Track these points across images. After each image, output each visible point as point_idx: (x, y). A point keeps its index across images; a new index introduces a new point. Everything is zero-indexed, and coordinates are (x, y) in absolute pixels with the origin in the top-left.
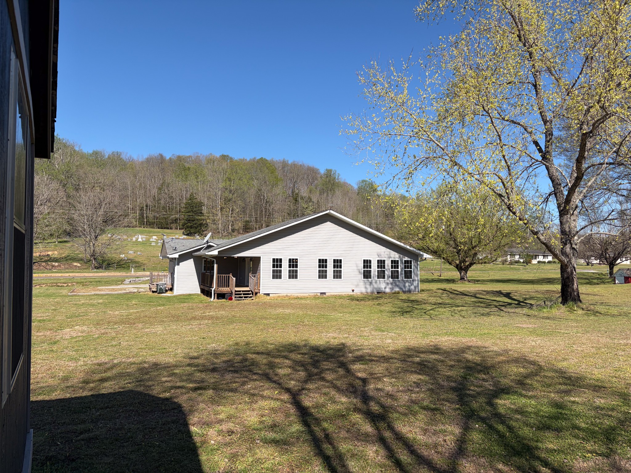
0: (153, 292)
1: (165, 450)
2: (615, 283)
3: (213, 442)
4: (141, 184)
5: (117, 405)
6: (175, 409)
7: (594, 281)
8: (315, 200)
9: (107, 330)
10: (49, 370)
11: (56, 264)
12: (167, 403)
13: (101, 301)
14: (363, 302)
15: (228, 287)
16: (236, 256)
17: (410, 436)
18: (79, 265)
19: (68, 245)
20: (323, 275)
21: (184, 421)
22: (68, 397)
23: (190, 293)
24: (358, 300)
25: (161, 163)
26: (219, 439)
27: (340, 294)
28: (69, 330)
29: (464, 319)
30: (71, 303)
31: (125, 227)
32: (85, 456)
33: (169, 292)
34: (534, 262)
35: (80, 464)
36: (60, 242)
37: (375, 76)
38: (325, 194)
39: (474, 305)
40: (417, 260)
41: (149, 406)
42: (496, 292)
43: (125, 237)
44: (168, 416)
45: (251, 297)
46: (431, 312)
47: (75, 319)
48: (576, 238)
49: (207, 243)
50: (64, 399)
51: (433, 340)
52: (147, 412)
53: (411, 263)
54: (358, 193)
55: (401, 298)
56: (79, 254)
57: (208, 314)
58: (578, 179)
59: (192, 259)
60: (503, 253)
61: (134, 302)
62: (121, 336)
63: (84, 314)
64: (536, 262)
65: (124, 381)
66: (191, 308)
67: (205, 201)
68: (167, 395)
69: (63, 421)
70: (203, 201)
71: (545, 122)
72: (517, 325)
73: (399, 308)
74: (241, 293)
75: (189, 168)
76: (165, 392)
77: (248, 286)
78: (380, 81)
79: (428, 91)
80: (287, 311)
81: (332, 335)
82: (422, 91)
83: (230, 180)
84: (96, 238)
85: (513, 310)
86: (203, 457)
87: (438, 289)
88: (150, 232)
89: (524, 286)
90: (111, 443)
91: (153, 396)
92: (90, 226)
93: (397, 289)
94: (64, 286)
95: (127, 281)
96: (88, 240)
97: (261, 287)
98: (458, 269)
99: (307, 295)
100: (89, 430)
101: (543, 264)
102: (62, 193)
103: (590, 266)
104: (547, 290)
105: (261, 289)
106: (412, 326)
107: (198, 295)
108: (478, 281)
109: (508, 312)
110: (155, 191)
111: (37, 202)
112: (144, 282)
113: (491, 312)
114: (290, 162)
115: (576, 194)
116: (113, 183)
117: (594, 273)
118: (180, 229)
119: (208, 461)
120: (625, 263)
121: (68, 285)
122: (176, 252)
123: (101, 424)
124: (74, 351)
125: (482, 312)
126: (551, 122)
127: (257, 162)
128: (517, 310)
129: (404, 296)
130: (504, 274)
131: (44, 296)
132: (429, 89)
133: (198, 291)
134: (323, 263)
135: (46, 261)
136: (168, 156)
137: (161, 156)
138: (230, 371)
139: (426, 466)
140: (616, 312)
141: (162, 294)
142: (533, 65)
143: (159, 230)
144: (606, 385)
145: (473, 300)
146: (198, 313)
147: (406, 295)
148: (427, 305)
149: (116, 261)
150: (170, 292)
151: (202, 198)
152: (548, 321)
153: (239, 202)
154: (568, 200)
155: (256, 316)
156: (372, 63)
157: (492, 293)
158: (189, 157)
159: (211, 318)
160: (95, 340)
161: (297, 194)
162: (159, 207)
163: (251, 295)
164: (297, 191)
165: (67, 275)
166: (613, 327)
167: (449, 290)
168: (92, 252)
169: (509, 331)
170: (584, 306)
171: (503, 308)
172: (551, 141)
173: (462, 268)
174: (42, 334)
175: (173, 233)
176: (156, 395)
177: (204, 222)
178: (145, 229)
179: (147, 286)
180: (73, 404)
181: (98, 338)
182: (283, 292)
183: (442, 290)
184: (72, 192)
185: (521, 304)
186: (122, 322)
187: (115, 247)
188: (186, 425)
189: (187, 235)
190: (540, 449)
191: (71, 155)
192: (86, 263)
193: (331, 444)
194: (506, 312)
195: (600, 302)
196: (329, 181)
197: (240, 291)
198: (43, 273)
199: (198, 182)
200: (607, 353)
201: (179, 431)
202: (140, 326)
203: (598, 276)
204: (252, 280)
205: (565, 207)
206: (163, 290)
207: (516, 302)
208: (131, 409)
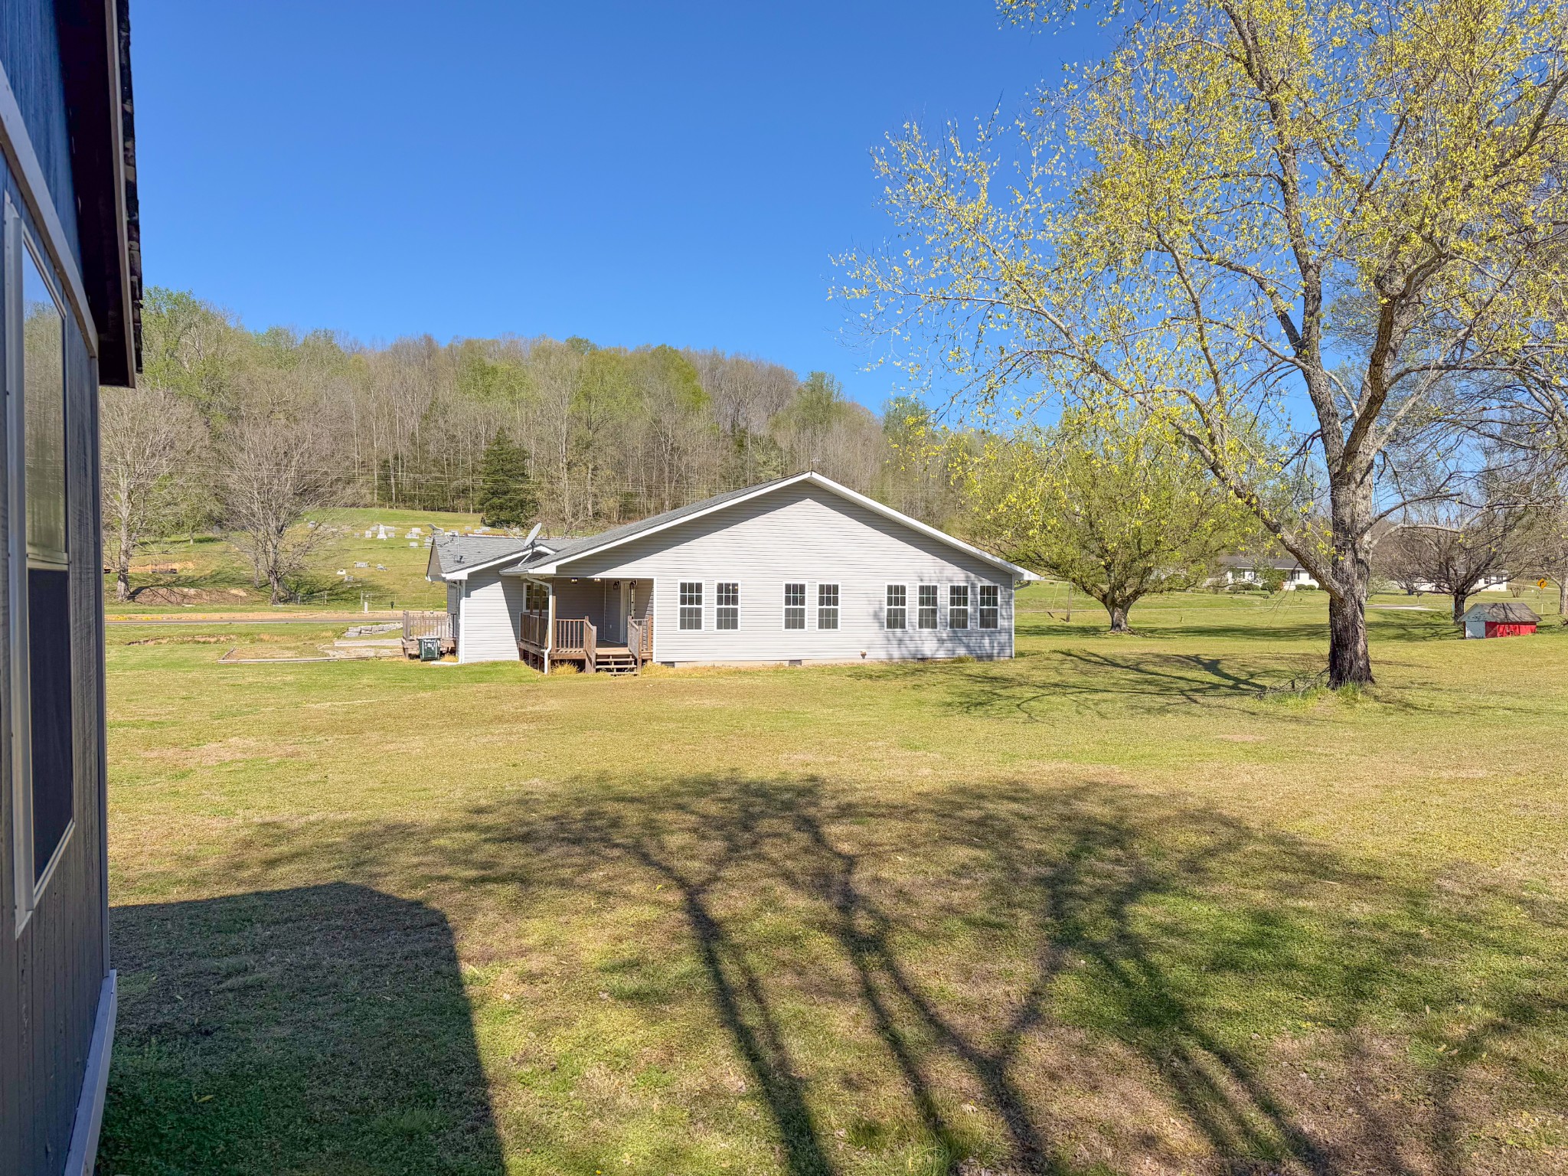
0: (412, 657)
1: (405, 1012)
2: (1464, 638)
3: (507, 997)
4: (380, 407)
5: (310, 916)
6: (433, 925)
7: (1416, 631)
8: (784, 445)
9: (300, 748)
10: (166, 837)
11: (192, 591)
12: (417, 911)
13: (290, 678)
14: (882, 682)
15: (581, 646)
16: (598, 577)
17: (933, 983)
18: (243, 594)
19: (218, 547)
20: (795, 620)
21: (451, 951)
22: (205, 897)
23: (497, 659)
24: (871, 677)
25: (429, 358)
26: (522, 989)
27: (834, 662)
28: (215, 745)
29: (1105, 722)
30: (221, 682)
31: (346, 506)
32: (232, 1024)
33: (447, 657)
34: (1289, 586)
35: (222, 1040)
36: (200, 541)
37: (912, 157)
38: (809, 432)
39: (1136, 689)
40: (1008, 585)
41: (378, 917)
42: (1188, 657)
43: (346, 529)
44: (417, 941)
45: (632, 670)
46: (1032, 703)
47: (229, 720)
48: (1367, 537)
49: (533, 547)
50: (196, 901)
51: (1024, 770)
52: (372, 930)
53: (995, 593)
54: (886, 428)
55: (968, 672)
56: (242, 569)
57: (530, 708)
58: (1376, 401)
59: (499, 584)
60: (1213, 567)
61: (365, 681)
62: (330, 760)
63: (250, 709)
64: (1293, 588)
65: (329, 862)
66: (493, 694)
67: (532, 447)
68: (419, 894)
69: (190, 950)
70: (526, 448)
71: (1305, 269)
72: (1222, 736)
73: (962, 694)
74: (611, 659)
75: (494, 370)
76: (414, 887)
77: (625, 645)
78: (924, 170)
79: (1035, 195)
80: (708, 703)
81: (801, 757)
82: (1021, 194)
83: (588, 397)
84: (280, 530)
85: (1220, 701)
86: (483, 1030)
87: (1055, 651)
88: (405, 518)
89: (1259, 643)
90: (292, 997)
91: (388, 897)
92: (266, 505)
93: (961, 651)
94: (210, 643)
95: (353, 631)
96: (260, 536)
97: (655, 647)
98: (1105, 603)
99: (760, 664)
100: (246, 970)
101: (1309, 592)
102: (199, 429)
103: (1414, 597)
104: (1304, 655)
105: (654, 651)
106: (982, 735)
107: (514, 664)
108: (1152, 631)
109: (1209, 706)
110: (413, 424)
111: (145, 449)
112: (392, 635)
113: (1169, 704)
114: (728, 356)
115: (1371, 436)
116: (315, 403)
117: (1421, 613)
118: (474, 511)
119: (494, 1037)
120: (1494, 588)
121: (218, 640)
122: (462, 566)
123: (273, 955)
124: (224, 794)
125: (1147, 705)
126: (1319, 268)
127: (653, 355)
128: (1228, 701)
129: (976, 668)
130: (1217, 615)
131: (163, 666)
132: (1037, 190)
133: (515, 656)
134: (795, 593)
135: (167, 585)
136: (443, 341)
137: (429, 340)
138: (563, 839)
139: (955, 1048)
140: (1449, 706)
141: (432, 663)
142: (1280, 134)
143: (426, 513)
144: (1384, 874)
145: (1131, 677)
146: (508, 708)
147: (980, 664)
148: (1026, 688)
149: (328, 585)
150: (451, 657)
151: (523, 438)
152: (1293, 726)
153: (611, 450)
154: (1350, 453)
155: (638, 714)
156: (906, 126)
157: (1179, 661)
158: (493, 343)
159: (536, 718)
160: (271, 769)
161: (744, 431)
162: (424, 460)
163: (633, 666)
164: (743, 424)
165: (216, 616)
166: (1435, 740)
167: (1079, 654)
168: (271, 564)
169: (1199, 751)
170: (1379, 692)
171: (1197, 696)
172: (1316, 314)
173: (1116, 602)
174: (155, 754)
175: (459, 521)
176: (395, 894)
177: (530, 497)
178: (395, 511)
179: (397, 642)
180: (215, 912)
181: (278, 765)
182: (705, 659)
183: (1063, 653)
184: (223, 425)
185: (1241, 686)
186: (334, 728)
187: (323, 554)
188: (453, 959)
189: (493, 525)
190: (1205, 1010)
191: (219, 340)
192: (259, 588)
193: (760, 1001)
194: (1203, 705)
195: (1420, 681)
196: (819, 401)
197: (608, 657)
198: (162, 611)
199: (513, 402)
200: (1405, 801)
201: (437, 973)
202: (375, 736)
203: (1430, 620)
204: (634, 633)
205: (1344, 467)
206: (433, 653)
207: (1231, 683)
208: (339, 923)
